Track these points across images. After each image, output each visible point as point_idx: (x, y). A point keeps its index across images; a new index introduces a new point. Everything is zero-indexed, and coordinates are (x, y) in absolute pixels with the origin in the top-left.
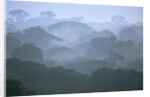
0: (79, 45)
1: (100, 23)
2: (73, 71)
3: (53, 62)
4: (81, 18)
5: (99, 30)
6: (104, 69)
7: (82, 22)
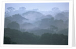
0: (36, 22)
1: (46, 11)
2: (32, 34)
3: (24, 30)
4: (37, 9)
5: (46, 15)
6: (47, 34)
7: (38, 11)
